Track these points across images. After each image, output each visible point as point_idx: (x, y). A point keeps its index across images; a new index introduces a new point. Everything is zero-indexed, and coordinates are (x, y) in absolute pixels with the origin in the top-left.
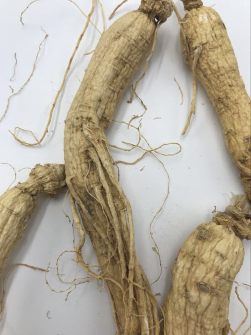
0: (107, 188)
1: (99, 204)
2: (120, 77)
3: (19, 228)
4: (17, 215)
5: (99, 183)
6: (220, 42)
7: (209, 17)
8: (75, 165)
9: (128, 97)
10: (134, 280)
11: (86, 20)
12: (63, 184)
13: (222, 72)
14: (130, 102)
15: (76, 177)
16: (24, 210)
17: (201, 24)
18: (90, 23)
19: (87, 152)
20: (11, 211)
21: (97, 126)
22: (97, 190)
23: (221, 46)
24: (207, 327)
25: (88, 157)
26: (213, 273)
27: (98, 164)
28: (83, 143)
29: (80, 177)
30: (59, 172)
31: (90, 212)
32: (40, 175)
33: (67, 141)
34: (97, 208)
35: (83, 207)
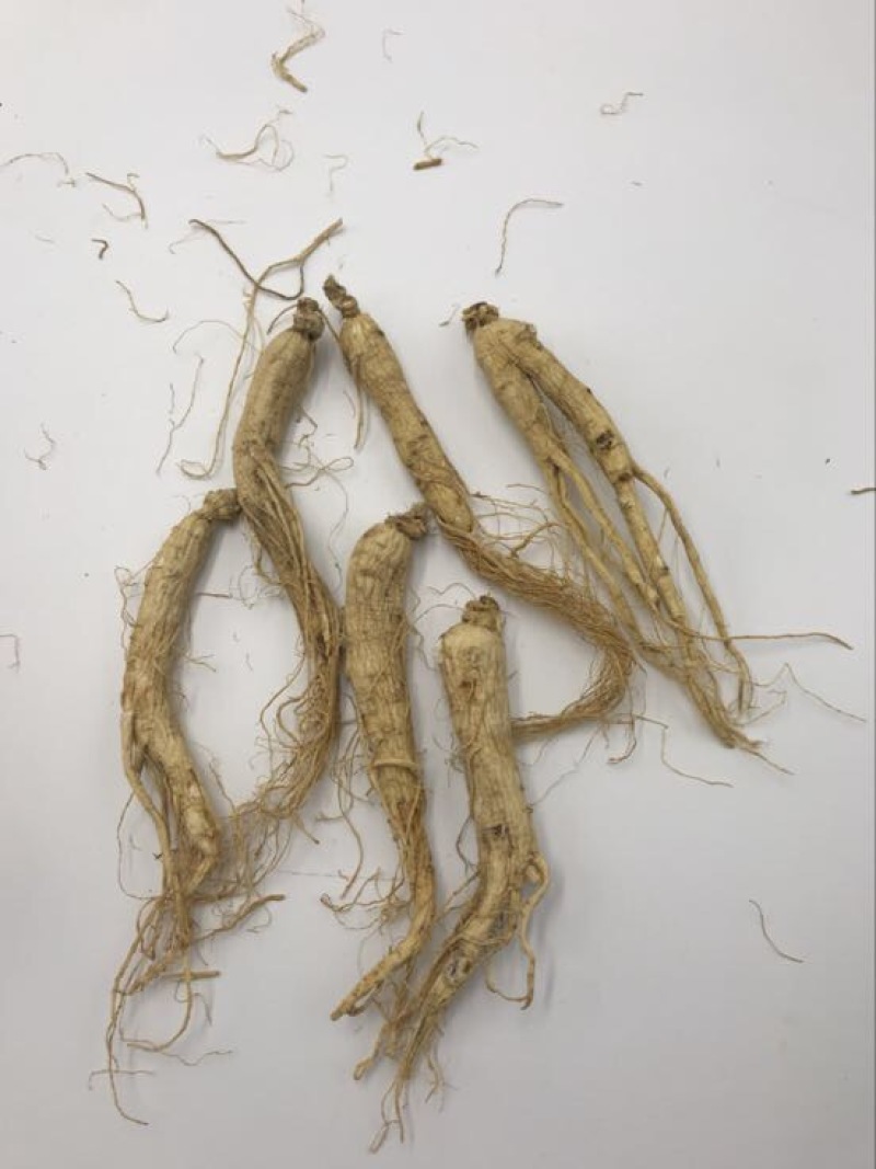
0: (276, 501)
1: (271, 518)
2: (281, 399)
3: (200, 551)
4: (197, 537)
5: (269, 498)
6: (376, 351)
7: (363, 327)
8: (245, 485)
9: (296, 417)
10: (309, 578)
11: (241, 341)
12: (237, 508)
13: (381, 380)
14: (298, 421)
15: (248, 497)
16: (203, 533)
17: (355, 336)
18: (247, 345)
19: (255, 472)
20: (191, 534)
21: (263, 447)
22: (268, 505)
23: (376, 355)
24: (376, 608)
25: (257, 476)
26: (374, 560)
27: (267, 482)
28: (251, 465)
29: (251, 495)
30: (232, 495)
31: (264, 525)
32: (214, 501)
33: (236, 465)
34: (269, 521)
35: (257, 522)
